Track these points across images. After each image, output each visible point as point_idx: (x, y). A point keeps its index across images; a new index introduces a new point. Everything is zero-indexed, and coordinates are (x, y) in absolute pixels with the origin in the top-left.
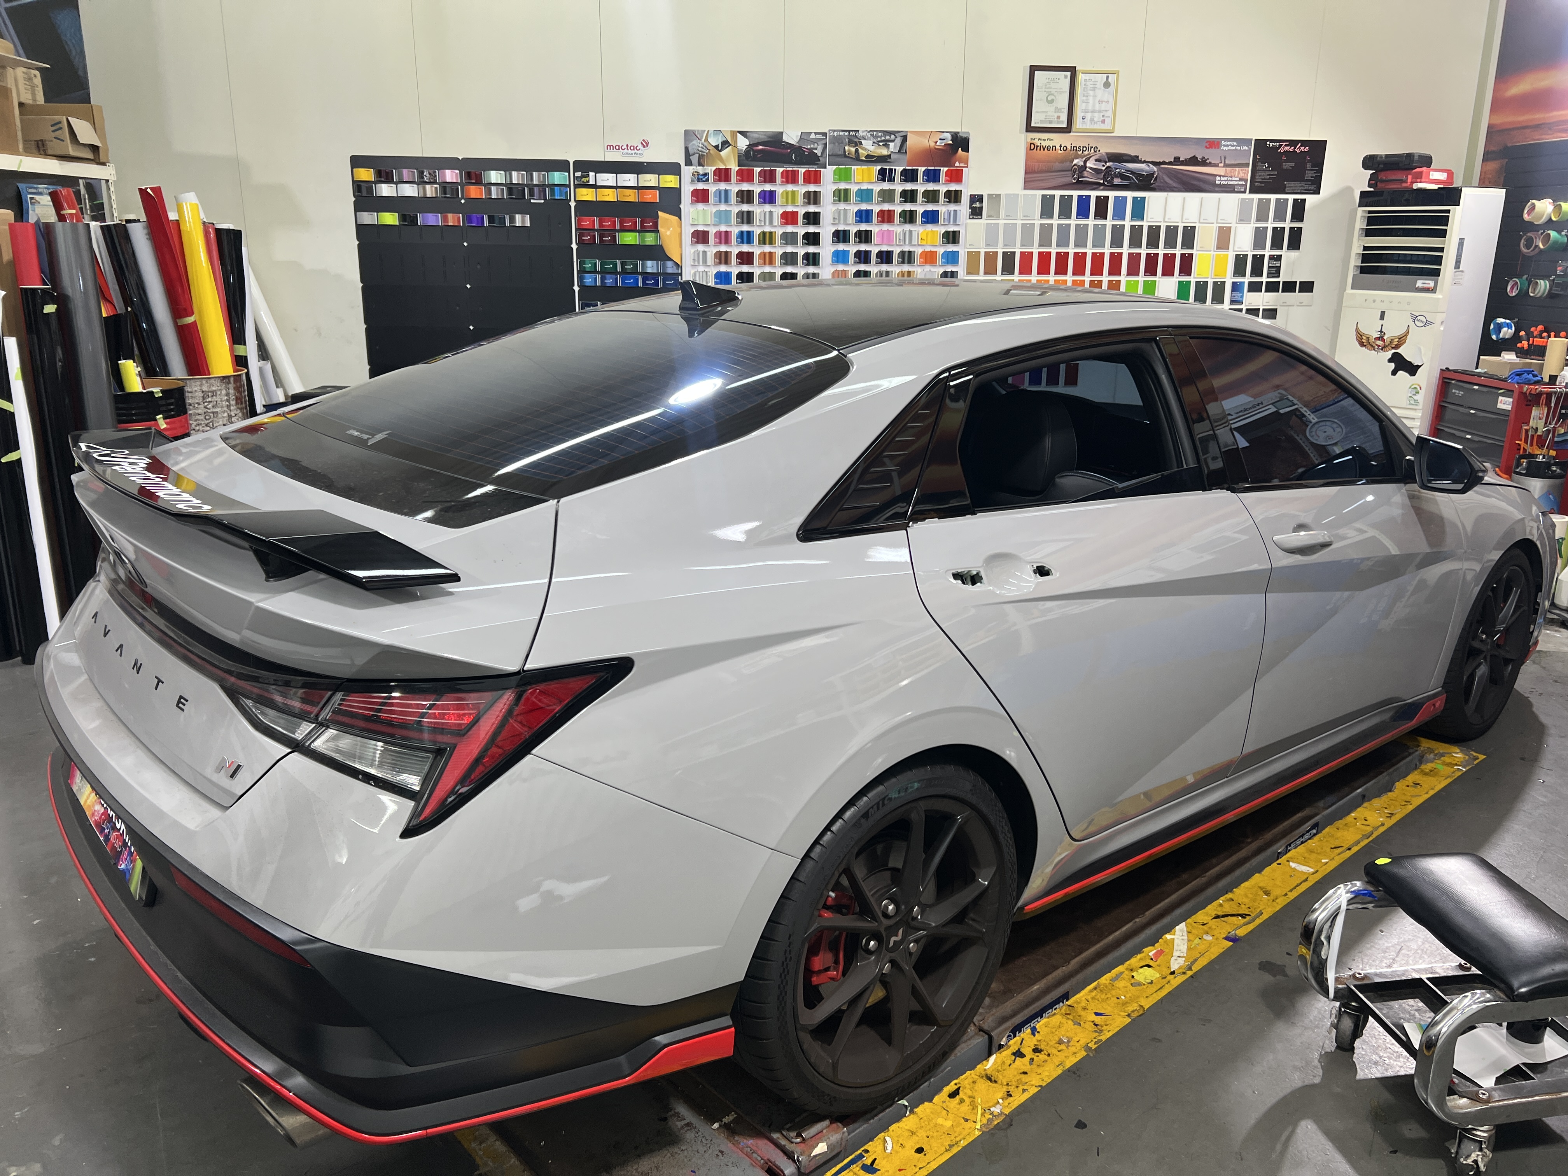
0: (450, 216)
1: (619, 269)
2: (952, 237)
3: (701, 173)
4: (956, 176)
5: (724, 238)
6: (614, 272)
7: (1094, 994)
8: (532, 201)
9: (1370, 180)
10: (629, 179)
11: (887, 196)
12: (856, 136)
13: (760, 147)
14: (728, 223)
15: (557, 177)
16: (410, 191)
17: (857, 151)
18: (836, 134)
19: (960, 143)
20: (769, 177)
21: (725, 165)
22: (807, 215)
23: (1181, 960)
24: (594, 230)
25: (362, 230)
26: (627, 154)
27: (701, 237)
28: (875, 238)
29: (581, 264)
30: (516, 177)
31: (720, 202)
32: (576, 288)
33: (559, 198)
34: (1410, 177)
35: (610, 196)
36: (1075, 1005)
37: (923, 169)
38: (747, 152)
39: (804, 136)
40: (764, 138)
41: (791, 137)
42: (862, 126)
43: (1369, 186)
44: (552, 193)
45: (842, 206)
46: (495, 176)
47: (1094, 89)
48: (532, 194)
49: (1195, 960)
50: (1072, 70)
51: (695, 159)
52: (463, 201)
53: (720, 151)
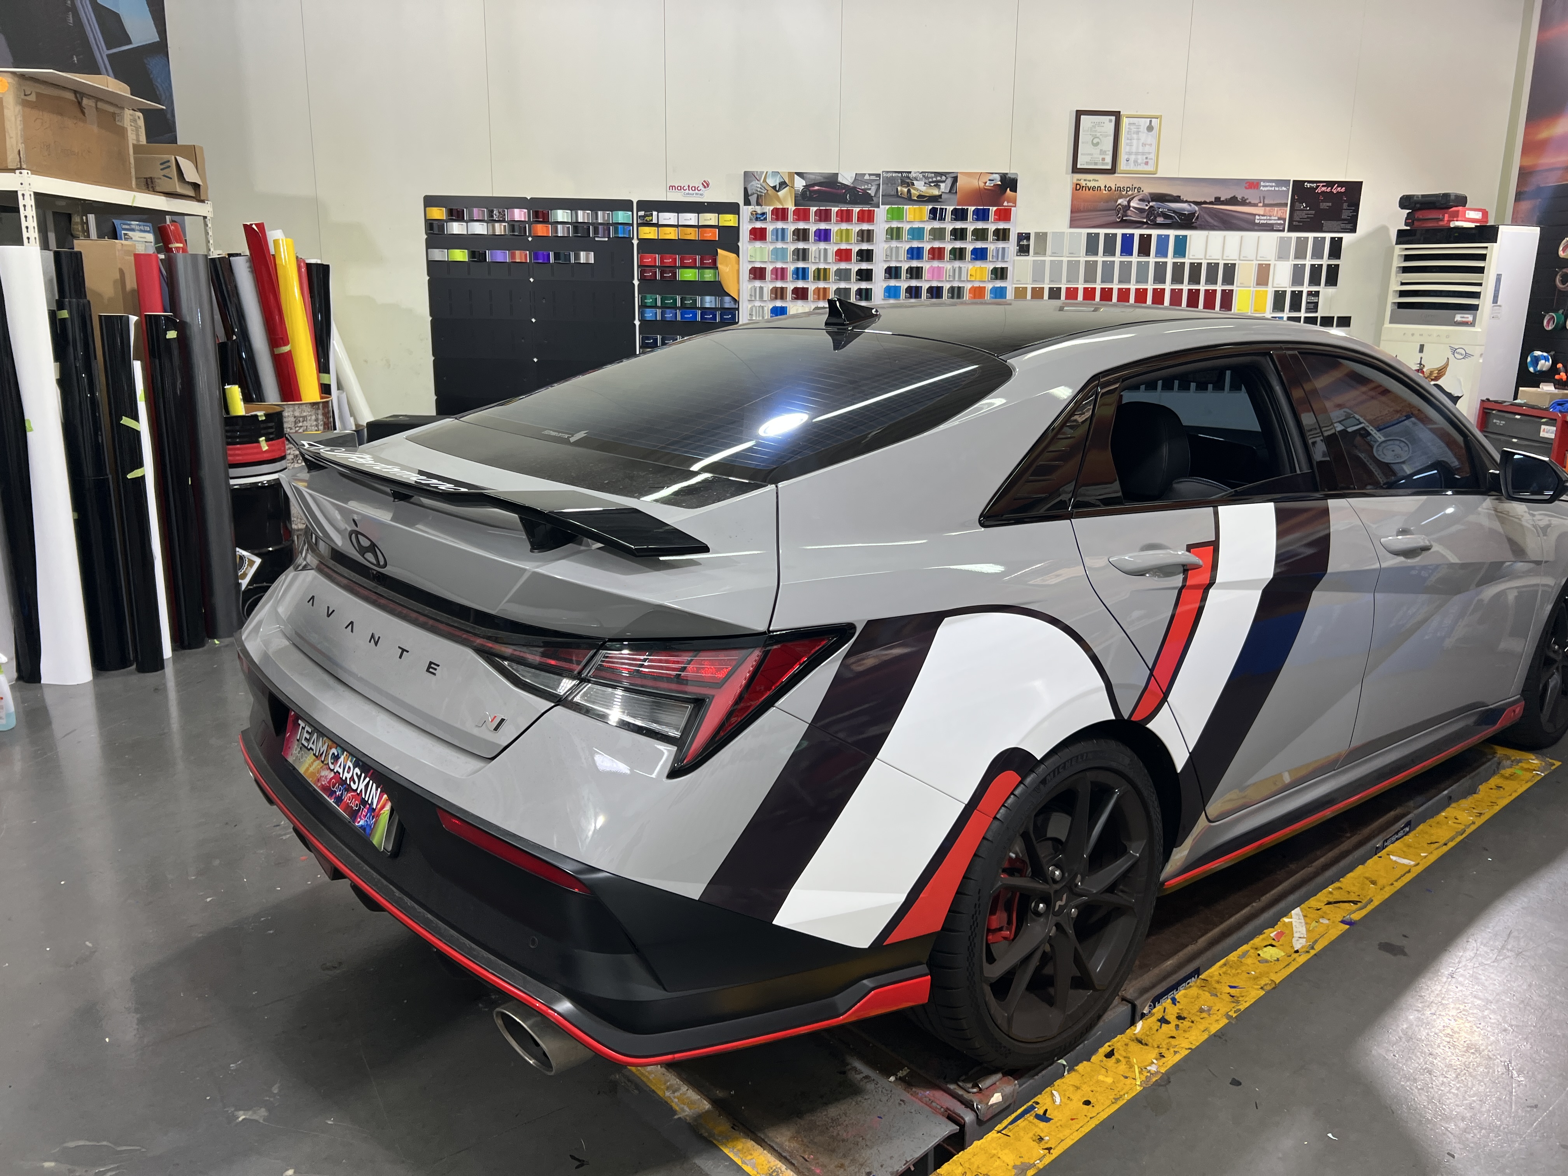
0: (517, 252)
1: (679, 304)
2: (1000, 274)
3: (759, 212)
4: (1005, 215)
5: (780, 274)
6: (674, 307)
7: (1224, 969)
8: (597, 239)
9: (1407, 219)
10: (690, 218)
11: (938, 234)
12: (908, 177)
13: (816, 188)
14: (784, 260)
15: (621, 216)
16: (479, 229)
17: (909, 191)
18: (889, 175)
19: (1009, 183)
20: (824, 216)
21: (782, 205)
22: (860, 253)
23: (1303, 941)
24: (655, 266)
25: (432, 266)
26: (688, 194)
27: (758, 274)
28: (926, 275)
29: (643, 299)
30: (582, 216)
31: (777, 240)
32: (637, 323)
33: (622, 236)
34: (1446, 215)
35: (671, 234)
36: (1208, 979)
37: (973, 208)
38: (804, 192)
39: (859, 177)
40: (820, 179)
41: (846, 178)
42: (915, 169)
43: (1406, 225)
44: (616, 231)
45: (894, 244)
46: (562, 215)
47: (1138, 133)
48: (596, 231)
49: (1316, 941)
50: (1117, 115)
51: (753, 199)
52: (530, 239)
53: (778, 191)
